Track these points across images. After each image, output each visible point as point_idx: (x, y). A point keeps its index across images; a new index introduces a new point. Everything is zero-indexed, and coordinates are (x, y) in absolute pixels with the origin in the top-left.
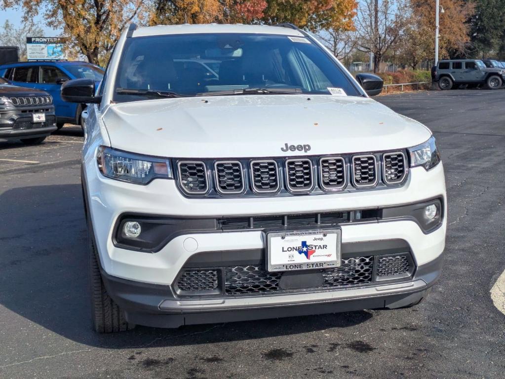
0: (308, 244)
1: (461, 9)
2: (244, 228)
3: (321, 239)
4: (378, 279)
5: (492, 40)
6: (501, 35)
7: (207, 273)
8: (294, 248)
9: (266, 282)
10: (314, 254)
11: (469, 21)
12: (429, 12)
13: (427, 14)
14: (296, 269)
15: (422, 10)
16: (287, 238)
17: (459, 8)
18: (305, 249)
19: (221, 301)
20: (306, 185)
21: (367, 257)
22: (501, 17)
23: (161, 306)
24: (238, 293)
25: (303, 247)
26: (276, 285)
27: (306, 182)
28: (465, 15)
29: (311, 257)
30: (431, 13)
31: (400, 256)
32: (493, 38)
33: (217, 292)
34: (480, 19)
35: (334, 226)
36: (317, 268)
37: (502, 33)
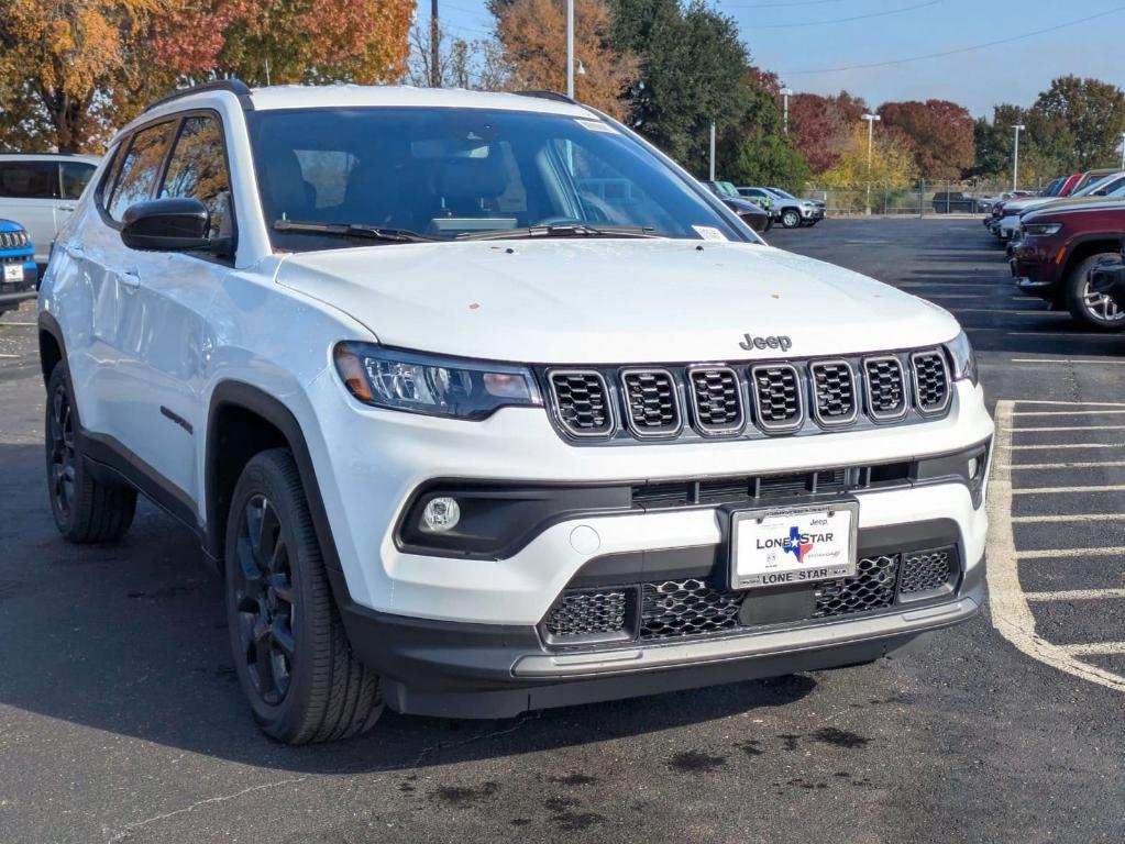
0: (800, 532)
1: (612, 68)
2: (682, 503)
3: (824, 522)
4: (903, 599)
5: (674, 137)
6: (692, 127)
7: (607, 598)
8: (776, 541)
9: (717, 612)
10: (810, 552)
11: (627, 95)
12: (548, 73)
13: (543, 77)
14: (781, 582)
15: (532, 67)
16: (766, 521)
17: (607, 67)
18: (795, 543)
19: (634, 653)
20: (790, 416)
21: (873, 559)
22: (690, 87)
23: (518, 669)
24: (663, 637)
25: (792, 539)
26: (733, 617)
27: (789, 410)
28: (620, 82)
29: (805, 557)
30: (552, 73)
31: (939, 553)
32: (675, 132)
33: (624, 636)
34: (649, 90)
35: (842, 496)
36: (816, 578)
37: (693, 123)
